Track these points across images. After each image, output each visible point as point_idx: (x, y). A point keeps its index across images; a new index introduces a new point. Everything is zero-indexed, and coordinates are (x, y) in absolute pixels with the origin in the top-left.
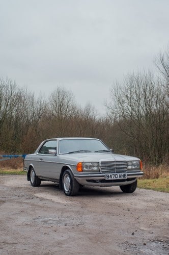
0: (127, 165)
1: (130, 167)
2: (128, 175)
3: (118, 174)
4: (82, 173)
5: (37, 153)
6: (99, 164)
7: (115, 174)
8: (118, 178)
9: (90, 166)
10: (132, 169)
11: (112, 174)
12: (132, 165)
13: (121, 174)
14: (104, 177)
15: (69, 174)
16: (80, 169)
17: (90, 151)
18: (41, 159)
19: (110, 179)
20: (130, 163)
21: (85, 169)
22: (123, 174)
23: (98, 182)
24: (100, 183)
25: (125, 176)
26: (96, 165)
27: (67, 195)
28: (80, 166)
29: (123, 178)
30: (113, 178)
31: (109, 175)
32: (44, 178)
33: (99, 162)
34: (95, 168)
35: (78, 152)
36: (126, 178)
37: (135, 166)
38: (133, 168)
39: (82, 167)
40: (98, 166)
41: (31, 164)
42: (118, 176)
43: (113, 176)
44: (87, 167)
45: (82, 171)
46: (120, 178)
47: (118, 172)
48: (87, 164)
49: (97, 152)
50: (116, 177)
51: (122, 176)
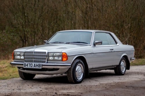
3: (33, 64)
7: (31, 63)
8: (33, 67)
14: (22, 66)
22: (37, 63)
25: (39, 65)
26: (22, 54)
29: (37, 68)
30: (28, 67)
33: (24, 52)
34: (22, 57)
36: (41, 68)
43: (29, 65)
45: (14, 59)
50: (31, 66)
51: (37, 66)
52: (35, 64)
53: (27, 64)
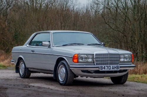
0: (120, 58)
1: (122, 60)
2: (121, 67)
3: (112, 66)
4: (77, 64)
5: (28, 45)
6: (93, 56)
7: (108, 65)
8: (111, 70)
9: (86, 58)
10: (124, 62)
11: (105, 66)
12: (125, 58)
13: (114, 66)
14: (98, 69)
15: (65, 65)
16: (76, 61)
17: (83, 44)
18: (32, 51)
19: (103, 70)
20: (122, 56)
21: (80, 60)
22: (115, 66)
23: (92, 73)
24: (94, 74)
25: (118, 67)
26: (91, 57)
27: (61, 84)
28: (76, 58)
29: (115, 69)
30: (106, 70)
31: (103, 66)
32: (35, 70)
33: (93, 54)
34: (90, 60)
35: (72, 45)
36: (119, 70)
37: (127, 59)
38: (125, 60)
39: (78, 59)
40: (93, 58)
41: (21, 56)
42: (111, 68)
43: (106, 68)
44: (82, 58)
45: (78, 62)
46: (113, 70)
47: (111, 64)
48: (82, 56)
49: (90, 45)
50: (110, 68)
51: (115, 68)
52: (113, 66)
53: (105, 67)
